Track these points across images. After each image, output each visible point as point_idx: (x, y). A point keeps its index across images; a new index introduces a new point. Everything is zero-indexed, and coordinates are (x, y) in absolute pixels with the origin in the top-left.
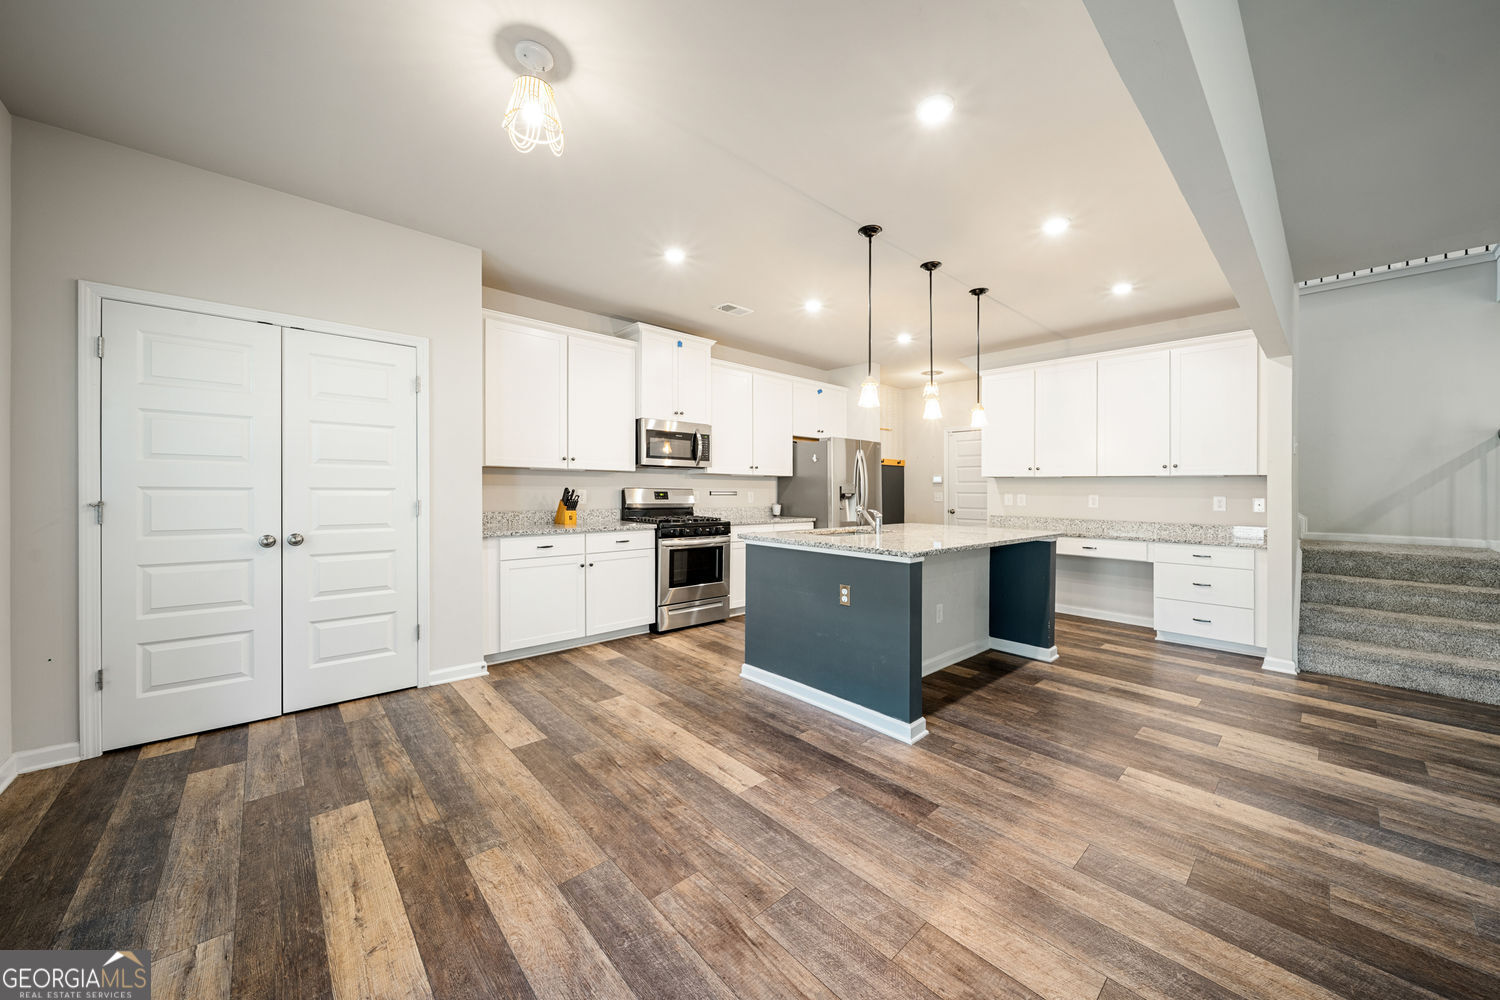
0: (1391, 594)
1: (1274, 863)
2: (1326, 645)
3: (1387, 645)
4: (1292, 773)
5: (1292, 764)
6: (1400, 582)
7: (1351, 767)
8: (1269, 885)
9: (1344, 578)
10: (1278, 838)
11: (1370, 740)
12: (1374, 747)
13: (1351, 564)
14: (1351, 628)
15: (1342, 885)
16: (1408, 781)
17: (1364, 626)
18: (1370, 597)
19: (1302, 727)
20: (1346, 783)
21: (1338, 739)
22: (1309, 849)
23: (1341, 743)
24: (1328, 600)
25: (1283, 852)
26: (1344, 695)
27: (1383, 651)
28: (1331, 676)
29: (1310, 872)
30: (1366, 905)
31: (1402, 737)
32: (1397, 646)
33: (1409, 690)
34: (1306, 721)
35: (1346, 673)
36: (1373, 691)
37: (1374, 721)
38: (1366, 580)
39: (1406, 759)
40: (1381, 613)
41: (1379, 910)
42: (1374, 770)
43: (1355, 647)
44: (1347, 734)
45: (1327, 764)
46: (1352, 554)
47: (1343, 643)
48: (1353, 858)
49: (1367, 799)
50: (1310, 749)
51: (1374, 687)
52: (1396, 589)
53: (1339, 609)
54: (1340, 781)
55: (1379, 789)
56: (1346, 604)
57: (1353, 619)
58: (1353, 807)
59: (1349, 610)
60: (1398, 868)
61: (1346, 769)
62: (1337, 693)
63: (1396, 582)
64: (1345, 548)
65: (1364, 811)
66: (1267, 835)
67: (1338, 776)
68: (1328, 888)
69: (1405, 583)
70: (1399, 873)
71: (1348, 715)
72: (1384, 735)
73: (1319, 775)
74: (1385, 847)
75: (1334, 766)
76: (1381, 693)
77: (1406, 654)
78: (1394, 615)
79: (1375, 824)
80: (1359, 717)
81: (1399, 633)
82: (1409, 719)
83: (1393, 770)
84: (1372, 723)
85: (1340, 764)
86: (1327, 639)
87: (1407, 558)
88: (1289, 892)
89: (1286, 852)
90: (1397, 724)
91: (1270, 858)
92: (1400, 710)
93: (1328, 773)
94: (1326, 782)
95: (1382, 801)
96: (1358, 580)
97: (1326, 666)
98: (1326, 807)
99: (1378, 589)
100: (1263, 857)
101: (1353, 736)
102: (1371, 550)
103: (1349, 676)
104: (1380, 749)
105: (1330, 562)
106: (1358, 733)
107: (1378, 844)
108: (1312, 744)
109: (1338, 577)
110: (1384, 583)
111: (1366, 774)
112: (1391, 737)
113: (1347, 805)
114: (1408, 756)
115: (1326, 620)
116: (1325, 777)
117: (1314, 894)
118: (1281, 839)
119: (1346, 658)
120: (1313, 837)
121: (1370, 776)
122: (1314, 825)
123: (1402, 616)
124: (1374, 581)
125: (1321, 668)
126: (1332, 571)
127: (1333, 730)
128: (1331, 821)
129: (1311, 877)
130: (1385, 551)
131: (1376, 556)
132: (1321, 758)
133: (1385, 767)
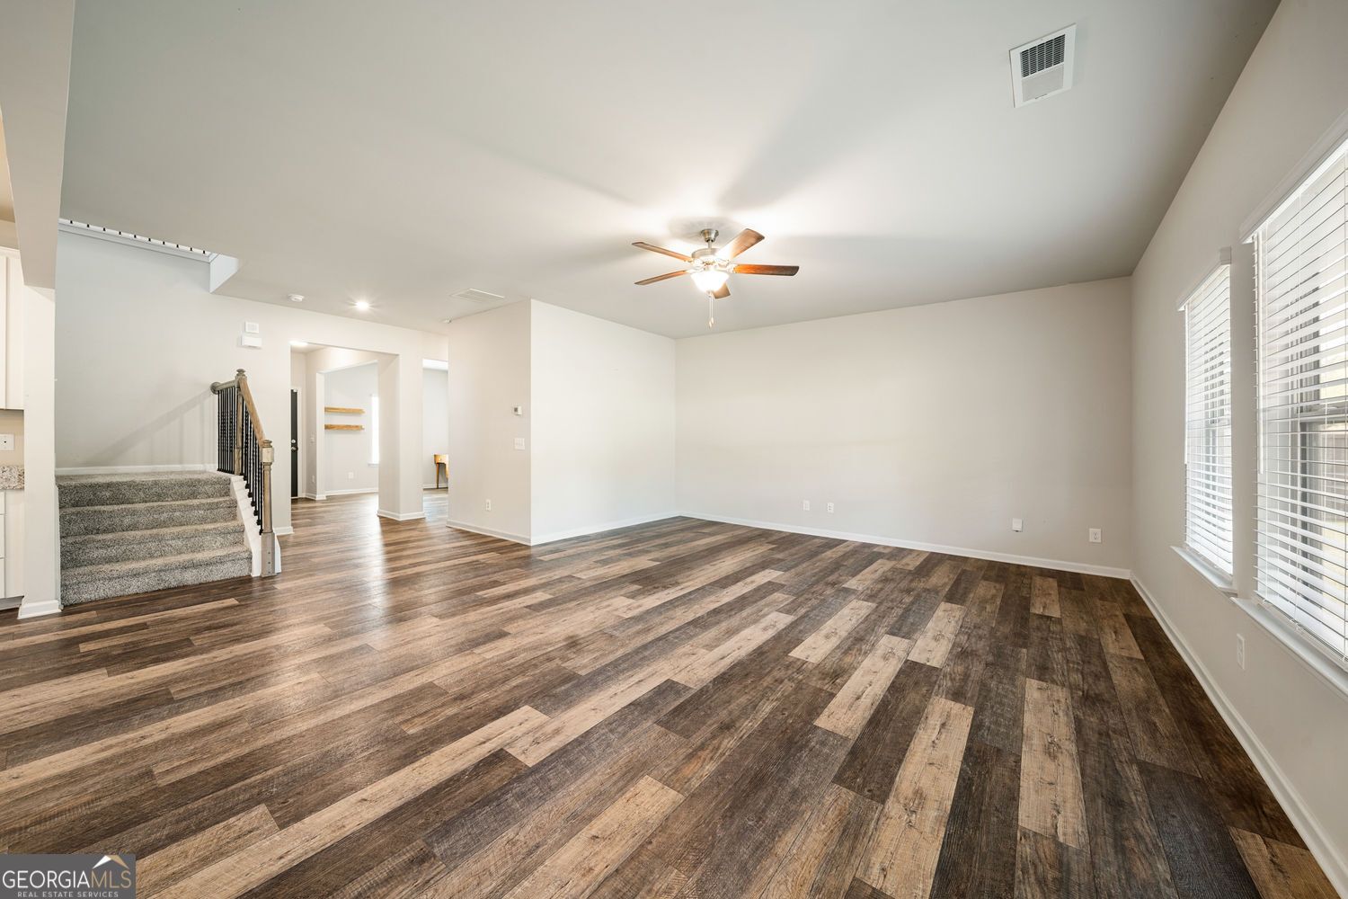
0: (145, 515)
1: (99, 786)
2: (91, 573)
3: (144, 559)
4: (88, 701)
5: (86, 693)
6: (151, 504)
7: (139, 668)
8: (100, 808)
9: (103, 508)
10: (94, 764)
11: (146, 640)
12: (151, 644)
13: (108, 494)
14: (112, 552)
15: (162, 761)
16: (183, 657)
17: (123, 548)
18: (127, 521)
19: (84, 656)
20: (138, 683)
21: (120, 652)
22: (127, 753)
23: (123, 654)
24: (88, 531)
25: (104, 771)
26: (113, 613)
27: (142, 564)
28: (96, 601)
29: (132, 771)
30: (183, 762)
31: (169, 627)
32: (152, 556)
33: (163, 590)
34: (86, 650)
35: (110, 593)
36: (137, 601)
37: (145, 624)
38: (123, 506)
39: (178, 642)
40: (137, 532)
41: (192, 758)
42: (157, 661)
43: (118, 568)
44: (126, 644)
45: (119, 676)
46: (109, 485)
47: (107, 567)
48: (163, 736)
49: (159, 686)
50: (98, 672)
51: (135, 597)
52: (148, 510)
53: (100, 537)
54: (134, 684)
55: (165, 673)
56: (105, 531)
57: (117, 542)
58: (151, 698)
59: (110, 536)
60: (196, 721)
61: (135, 672)
62: (106, 614)
63: (148, 504)
64: (101, 480)
65: (160, 696)
66: (82, 769)
67: (132, 681)
68: (151, 771)
69: (155, 504)
70: (197, 724)
71: (122, 628)
72: (156, 632)
73: (113, 689)
74: (183, 713)
75: (124, 675)
76: (143, 600)
77: (159, 562)
78: (149, 532)
79: (171, 701)
80: (132, 626)
81: (153, 545)
82: (169, 611)
83: (171, 654)
84: (144, 626)
85: (129, 671)
86: (90, 568)
87: (156, 483)
88: (120, 799)
89: (106, 770)
90: (162, 619)
91: (92, 786)
92: (161, 607)
93: (121, 684)
94: (122, 691)
95: (170, 681)
96: (116, 507)
97: (91, 593)
98: (129, 711)
99: (134, 513)
100: (86, 790)
101: (132, 643)
102: (124, 479)
103: (114, 595)
104: (156, 643)
105: (88, 495)
106: (135, 639)
107: (177, 714)
108: (99, 667)
109: (96, 508)
110: (138, 506)
111: (151, 668)
112: (161, 631)
113: (144, 699)
114: (177, 639)
115: (88, 551)
116: (119, 688)
117: (142, 785)
118: (98, 762)
119: (110, 579)
120: (126, 742)
121: (155, 667)
122: (124, 732)
123: (155, 531)
124: (130, 506)
125: (85, 597)
126: (90, 503)
127: (115, 646)
128: (136, 720)
129: (135, 773)
130: (138, 479)
131: (131, 485)
132: (109, 674)
133: (164, 655)
